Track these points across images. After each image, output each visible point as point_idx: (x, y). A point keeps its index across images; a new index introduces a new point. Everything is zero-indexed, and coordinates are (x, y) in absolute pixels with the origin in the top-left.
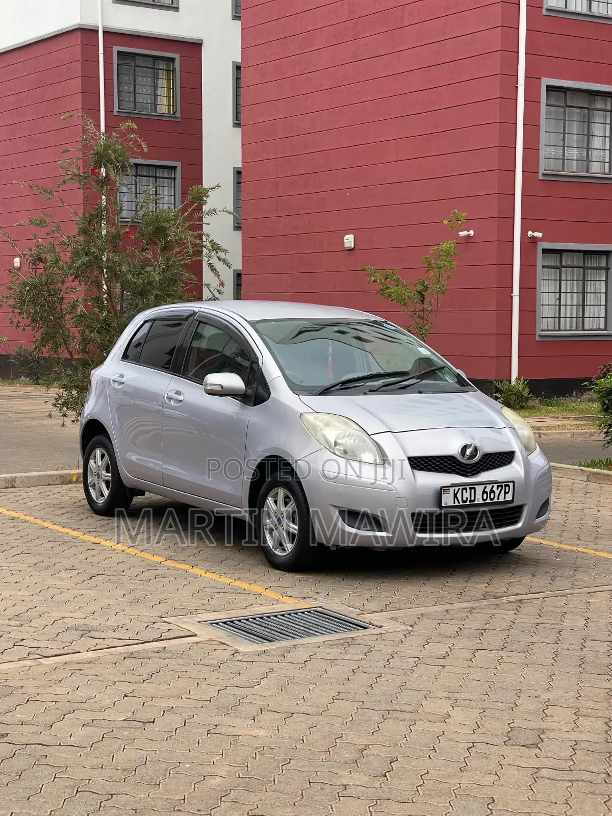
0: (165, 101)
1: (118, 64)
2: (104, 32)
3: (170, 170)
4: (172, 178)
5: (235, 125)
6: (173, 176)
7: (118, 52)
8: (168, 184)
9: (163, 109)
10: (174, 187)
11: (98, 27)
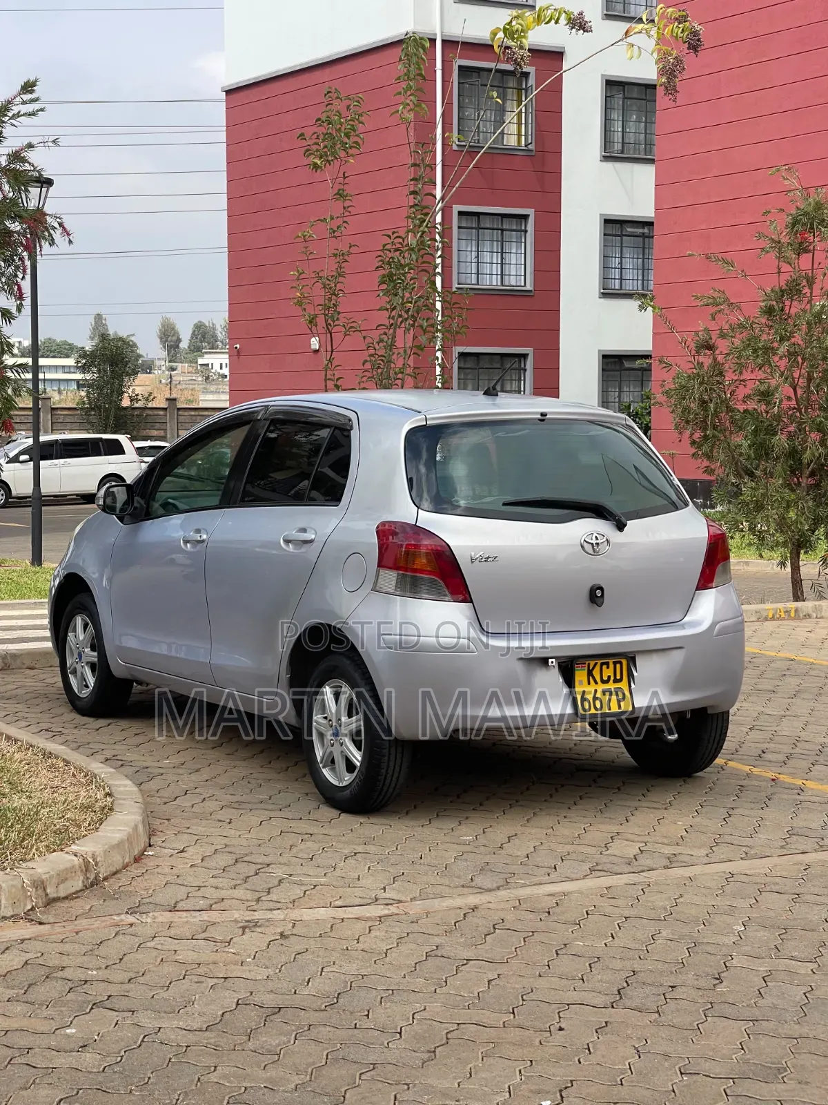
0: (514, 128)
1: (459, 83)
2: (443, 41)
3: (519, 220)
4: (521, 231)
5: (602, 159)
6: (523, 228)
7: (460, 67)
8: (517, 238)
9: (511, 141)
10: (525, 242)
11: (436, 34)
